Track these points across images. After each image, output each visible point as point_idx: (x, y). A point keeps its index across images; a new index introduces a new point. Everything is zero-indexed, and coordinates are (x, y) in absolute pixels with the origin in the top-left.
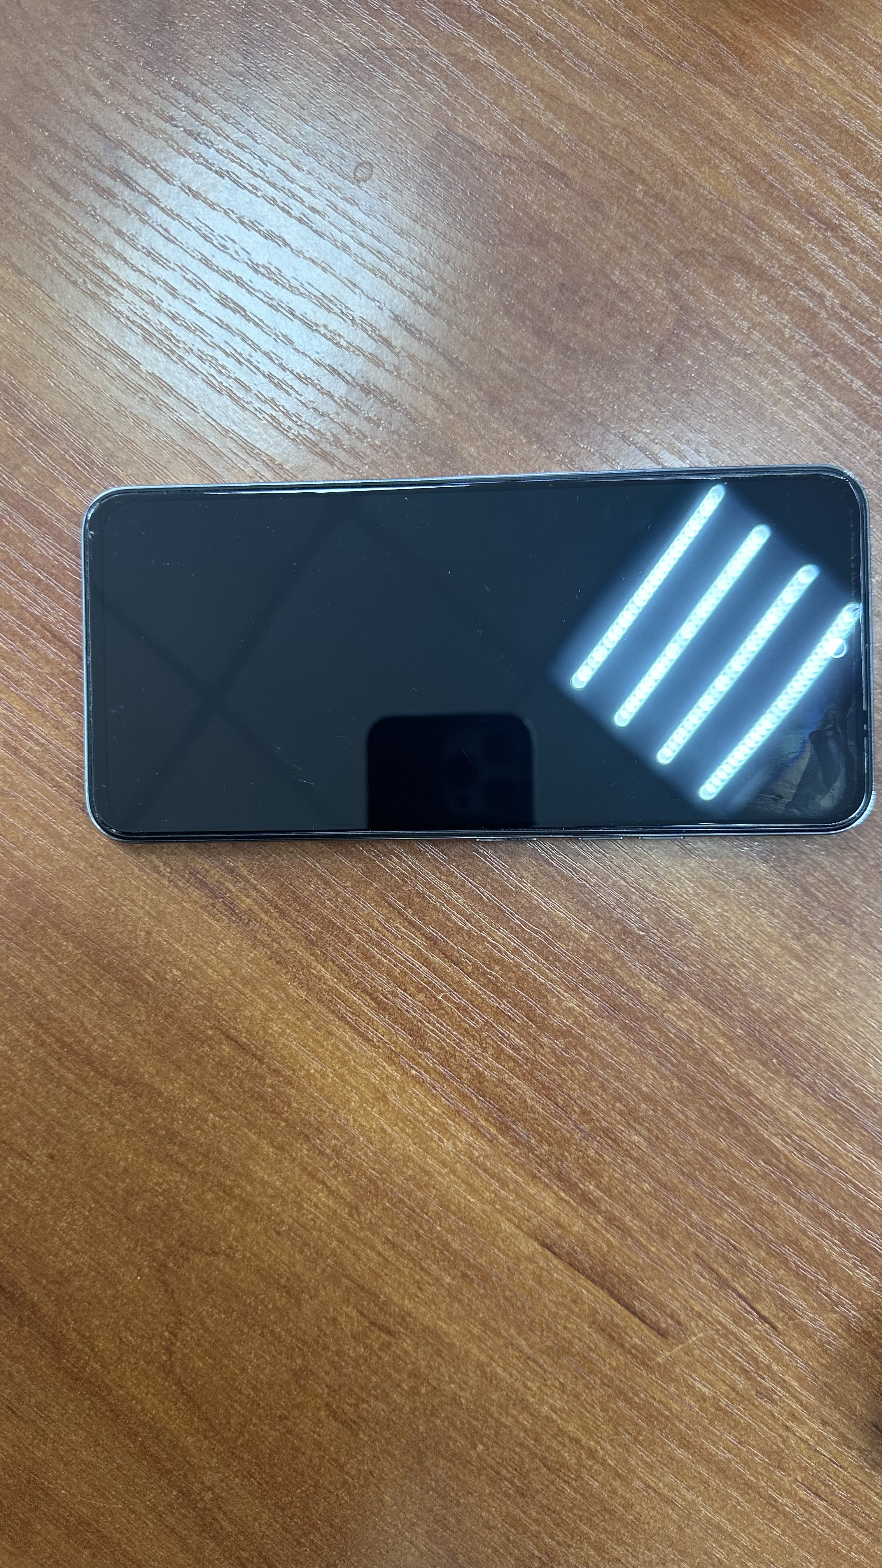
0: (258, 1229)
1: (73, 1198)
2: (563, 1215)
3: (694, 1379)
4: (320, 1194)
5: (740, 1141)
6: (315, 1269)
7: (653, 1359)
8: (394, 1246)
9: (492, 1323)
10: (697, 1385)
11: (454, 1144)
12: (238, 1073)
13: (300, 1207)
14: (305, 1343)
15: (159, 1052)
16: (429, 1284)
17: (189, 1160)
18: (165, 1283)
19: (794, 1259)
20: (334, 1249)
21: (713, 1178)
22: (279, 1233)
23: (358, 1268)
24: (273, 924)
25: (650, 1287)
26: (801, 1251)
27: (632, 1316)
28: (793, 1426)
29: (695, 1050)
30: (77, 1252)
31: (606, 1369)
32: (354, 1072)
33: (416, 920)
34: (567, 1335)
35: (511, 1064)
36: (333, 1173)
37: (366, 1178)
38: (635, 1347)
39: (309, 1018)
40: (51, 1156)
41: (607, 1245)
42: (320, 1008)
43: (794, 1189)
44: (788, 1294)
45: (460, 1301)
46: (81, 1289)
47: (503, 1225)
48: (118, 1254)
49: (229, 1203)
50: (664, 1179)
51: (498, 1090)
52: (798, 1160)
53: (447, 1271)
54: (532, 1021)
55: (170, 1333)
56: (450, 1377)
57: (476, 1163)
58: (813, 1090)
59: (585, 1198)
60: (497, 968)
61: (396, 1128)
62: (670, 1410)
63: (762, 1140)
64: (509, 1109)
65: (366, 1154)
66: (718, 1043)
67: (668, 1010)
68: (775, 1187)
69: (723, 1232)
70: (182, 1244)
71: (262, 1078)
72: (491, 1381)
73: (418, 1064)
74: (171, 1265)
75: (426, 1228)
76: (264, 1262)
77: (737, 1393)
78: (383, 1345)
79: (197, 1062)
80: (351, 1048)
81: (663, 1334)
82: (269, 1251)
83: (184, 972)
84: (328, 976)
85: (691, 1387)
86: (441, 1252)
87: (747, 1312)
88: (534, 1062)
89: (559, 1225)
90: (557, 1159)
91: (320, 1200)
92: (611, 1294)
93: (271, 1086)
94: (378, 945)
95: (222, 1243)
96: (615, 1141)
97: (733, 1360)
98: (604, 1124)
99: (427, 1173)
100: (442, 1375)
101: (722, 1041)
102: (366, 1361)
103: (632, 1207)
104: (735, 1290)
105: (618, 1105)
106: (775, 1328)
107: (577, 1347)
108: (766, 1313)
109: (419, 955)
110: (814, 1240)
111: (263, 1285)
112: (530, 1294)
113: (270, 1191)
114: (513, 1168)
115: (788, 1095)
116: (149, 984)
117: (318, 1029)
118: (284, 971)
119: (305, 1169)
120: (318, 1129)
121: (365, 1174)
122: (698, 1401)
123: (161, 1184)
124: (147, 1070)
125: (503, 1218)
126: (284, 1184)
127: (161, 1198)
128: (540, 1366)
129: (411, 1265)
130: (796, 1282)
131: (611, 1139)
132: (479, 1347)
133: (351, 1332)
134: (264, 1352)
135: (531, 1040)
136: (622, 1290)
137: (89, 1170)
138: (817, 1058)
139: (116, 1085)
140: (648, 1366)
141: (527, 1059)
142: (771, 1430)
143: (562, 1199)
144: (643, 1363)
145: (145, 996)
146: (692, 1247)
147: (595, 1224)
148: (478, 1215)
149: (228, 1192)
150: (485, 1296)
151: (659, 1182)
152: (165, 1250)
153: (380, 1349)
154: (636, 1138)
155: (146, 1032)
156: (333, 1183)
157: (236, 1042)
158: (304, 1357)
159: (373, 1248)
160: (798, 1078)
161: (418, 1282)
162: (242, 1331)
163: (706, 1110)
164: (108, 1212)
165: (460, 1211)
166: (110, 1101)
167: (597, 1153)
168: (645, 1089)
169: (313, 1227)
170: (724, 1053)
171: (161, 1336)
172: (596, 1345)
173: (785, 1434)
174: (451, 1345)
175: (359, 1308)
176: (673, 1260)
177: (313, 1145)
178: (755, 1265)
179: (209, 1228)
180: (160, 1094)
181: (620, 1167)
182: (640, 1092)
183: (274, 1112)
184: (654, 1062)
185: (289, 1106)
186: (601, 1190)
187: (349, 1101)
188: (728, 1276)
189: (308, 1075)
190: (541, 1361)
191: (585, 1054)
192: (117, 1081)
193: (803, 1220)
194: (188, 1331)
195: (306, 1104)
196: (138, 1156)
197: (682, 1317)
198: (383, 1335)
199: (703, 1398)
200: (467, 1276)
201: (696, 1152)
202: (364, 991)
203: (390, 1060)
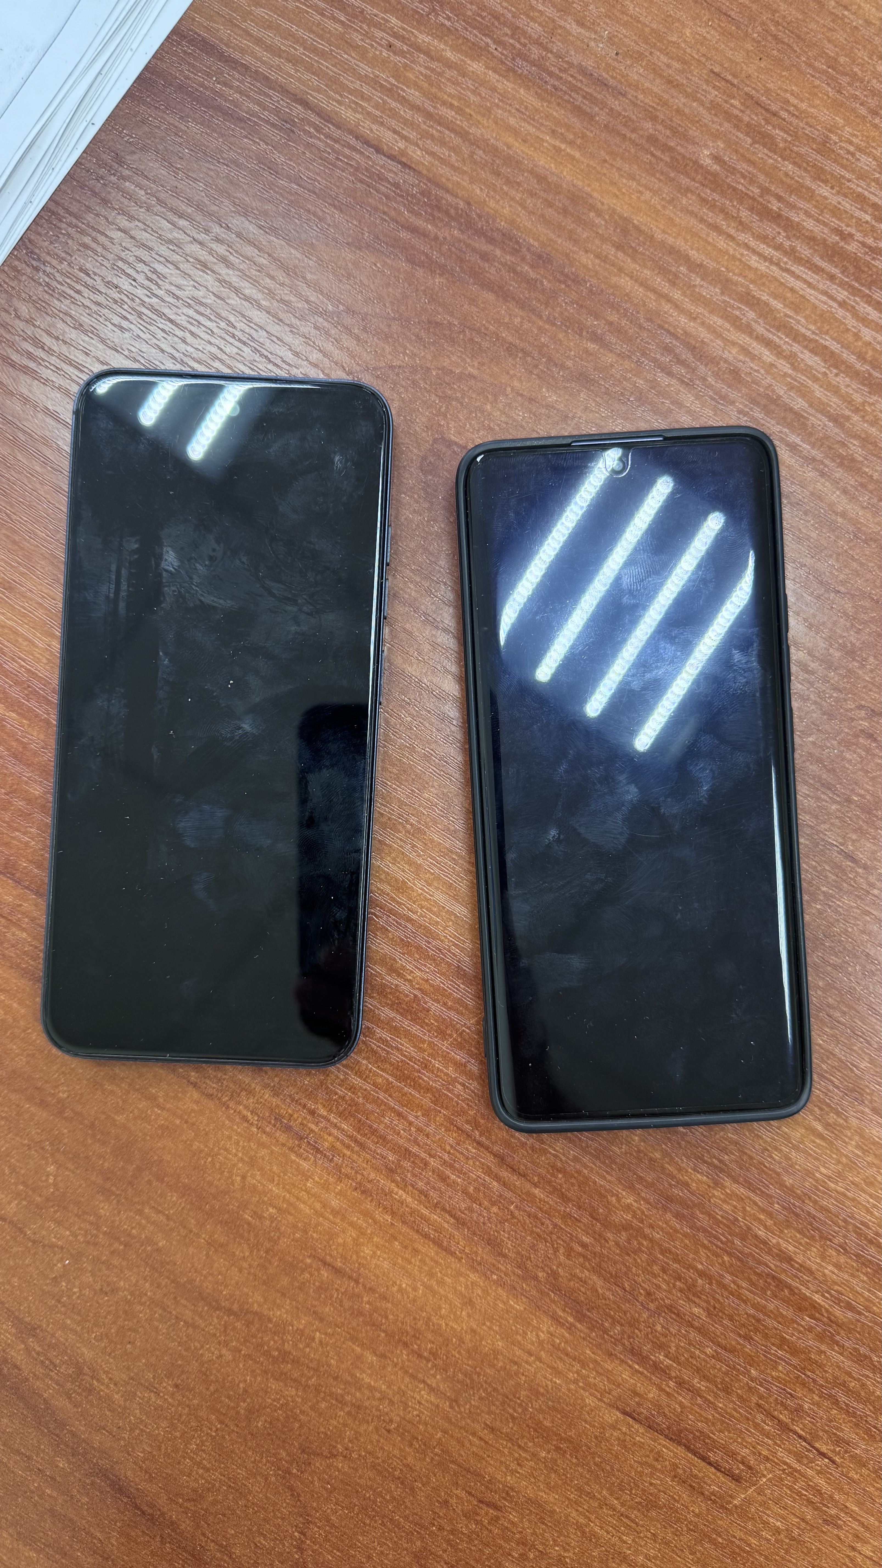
0: (370, 1428)
1: (200, 1422)
2: (639, 1385)
3: (769, 1516)
4: (423, 1392)
5: (786, 1301)
6: (424, 1459)
7: (731, 1503)
8: (492, 1430)
9: (587, 1488)
10: (771, 1520)
11: (537, 1335)
12: (338, 1294)
13: (406, 1406)
14: (422, 1527)
15: (265, 1283)
16: (527, 1460)
17: (303, 1375)
18: (291, 1488)
19: (843, 1398)
20: (440, 1439)
21: (766, 1336)
22: (389, 1431)
23: (463, 1454)
24: (355, 1157)
25: (721, 1438)
26: (849, 1392)
27: (708, 1467)
28: (858, 1545)
29: (741, 1227)
30: (208, 1470)
31: (690, 1517)
32: (441, 1283)
33: (483, 1139)
34: (652, 1490)
35: (581, 1260)
36: (432, 1372)
37: (462, 1373)
38: (713, 1493)
39: (396, 1239)
40: (176, 1386)
41: (680, 1406)
42: (404, 1229)
43: (838, 1338)
44: (842, 1431)
45: (555, 1472)
46: (215, 1503)
47: (587, 1400)
48: (246, 1468)
49: (342, 1409)
50: (724, 1342)
51: (572, 1283)
52: (838, 1312)
53: (541, 1447)
54: (596, 1220)
55: (299, 1532)
56: (554, 1540)
57: (558, 1349)
58: (845, 1249)
59: (656, 1367)
60: (560, 1176)
61: (484, 1327)
62: (749, 1545)
63: (805, 1298)
64: (582, 1299)
65: (459, 1353)
66: (760, 1219)
67: (714, 1196)
68: (820, 1338)
69: (780, 1382)
70: (303, 1451)
71: (359, 1296)
72: (591, 1540)
73: (498, 1269)
74: (295, 1471)
75: (520, 1410)
76: (378, 1458)
77: (807, 1523)
78: (492, 1519)
79: (300, 1288)
80: (436, 1262)
81: (737, 1479)
82: (382, 1448)
83: (279, 1210)
84: (409, 1200)
85: (766, 1523)
86: (535, 1430)
87: (808, 1450)
88: (601, 1255)
89: (635, 1393)
90: (629, 1337)
91: (422, 1397)
92: (688, 1448)
93: (369, 1303)
94: (451, 1166)
95: (339, 1446)
96: (678, 1315)
97: (800, 1495)
98: (667, 1301)
99: (516, 1363)
100: (547, 1540)
101: (762, 1217)
102: (478, 1536)
103: (698, 1370)
104: (796, 1433)
105: (678, 1283)
106: (834, 1462)
107: (663, 1499)
108: (824, 1449)
109: (489, 1172)
110: (859, 1380)
111: (379, 1479)
112: (617, 1457)
113: (378, 1395)
114: (591, 1349)
115: (823, 1257)
116: (249, 1224)
117: (406, 1247)
118: (369, 1199)
119: (406, 1372)
120: (414, 1336)
121: (460, 1370)
122: (774, 1534)
123: (279, 1399)
124: (256, 1299)
125: (587, 1394)
126: (389, 1387)
127: (280, 1412)
128: (633, 1521)
129: (509, 1445)
130: (847, 1419)
131: (674, 1313)
132: (577, 1510)
133: (462, 1511)
134: (386, 1539)
135: (597, 1237)
136: (698, 1445)
137: (212, 1394)
138: (845, 1221)
139: (228, 1316)
140: (726, 1509)
141: (595, 1254)
142: (839, 1552)
143: (637, 1371)
144: (722, 1507)
145: (246, 1235)
146: (754, 1399)
147: (668, 1389)
148: (564, 1393)
149: (341, 1401)
150: (577, 1465)
151: (719, 1345)
152: (288, 1458)
153: (489, 1523)
154: (696, 1310)
155: (250, 1266)
156: (432, 1382)
157: (333, 1267)
158: (422, 1539)
159: (474, 1434)
160: (830, 1240)
161: (517, 1459)
162: (364, 1524)
163: (754, 1278)
164: (233, 1431)
165: (548, 1392)
166: (225, 1331)
167: (663, 1327)
168: (700, 1267)
169: (419, 1422)
170: (766, 1227)
171: (292, 1537)
172: (680, 1496)
173: (852, 1554)
174: (553, 1512)
175: (468, 1489)
176: (739, 1413)
177: (412, 1350)
178: (810, 1409)
179: (326, 1434)
180: (270, 1320)
181: (684, 1336)
182: (696, 1270)
183: (373, 1325)
184: (706, 1242)
185: (387, 1318)
186: (670, 1359)
187: (440, 1308)
188: (788, 1421)
189: (400, 1290)
190: (633, 1516)
191: (645, 1243)
192: (230, 1312)
193: (847, 1364)
194: (316, 1529)
195: (402, 1315)
196: (255, 1377)
197: (752, 1462)
198: (491, 1511)
199: (778, 1531)
200: (561, 1449)
201: (749, 1315)
202: (444, 1209)
203: (473, 1269)
